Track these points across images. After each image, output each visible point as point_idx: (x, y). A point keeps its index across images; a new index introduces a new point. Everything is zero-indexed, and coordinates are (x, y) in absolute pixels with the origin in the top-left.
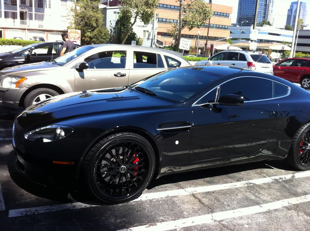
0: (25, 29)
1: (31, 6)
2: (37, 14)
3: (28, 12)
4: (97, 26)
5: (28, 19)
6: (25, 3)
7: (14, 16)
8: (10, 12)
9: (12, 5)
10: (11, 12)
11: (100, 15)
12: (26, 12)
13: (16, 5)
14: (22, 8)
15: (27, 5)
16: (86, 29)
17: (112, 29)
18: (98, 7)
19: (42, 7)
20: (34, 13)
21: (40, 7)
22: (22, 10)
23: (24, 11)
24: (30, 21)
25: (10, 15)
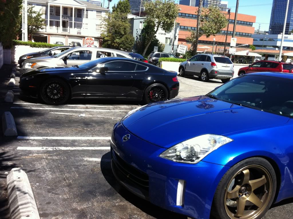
0: (65, 36)
1: (72, 16)
2: (76, 23)
3: (69, 21)
4: (125, 34)
5: (69, 27)
6: (67, 14)
7: (58, 25)
8: (54, 21)
9: (56, 15)
10: (56, 21)
11: (128, 25)
12: (67, 21)
13: (60, 15)
14: (64, 18)
15: (68, 15)
16: (115, 36)
17: (138, 36)
18: (127, 18)
19: (81, 17)
20: (73, 22)
21: (79, 17)
22: (64, 20)
23: (66, 20)
24: (71, 29)
25: (54, 23)
